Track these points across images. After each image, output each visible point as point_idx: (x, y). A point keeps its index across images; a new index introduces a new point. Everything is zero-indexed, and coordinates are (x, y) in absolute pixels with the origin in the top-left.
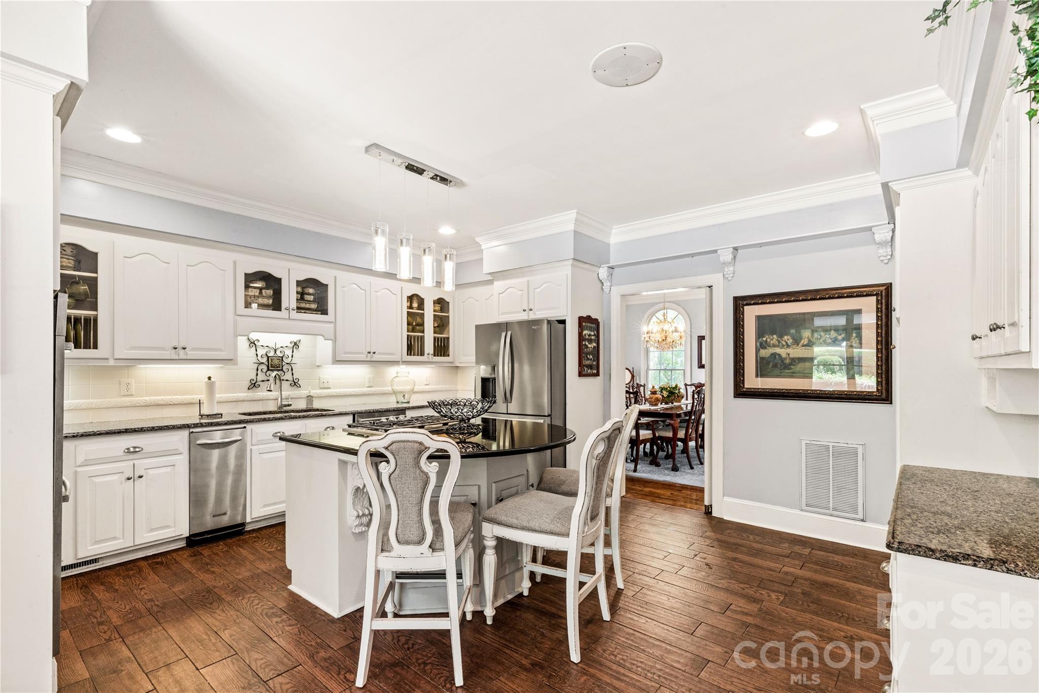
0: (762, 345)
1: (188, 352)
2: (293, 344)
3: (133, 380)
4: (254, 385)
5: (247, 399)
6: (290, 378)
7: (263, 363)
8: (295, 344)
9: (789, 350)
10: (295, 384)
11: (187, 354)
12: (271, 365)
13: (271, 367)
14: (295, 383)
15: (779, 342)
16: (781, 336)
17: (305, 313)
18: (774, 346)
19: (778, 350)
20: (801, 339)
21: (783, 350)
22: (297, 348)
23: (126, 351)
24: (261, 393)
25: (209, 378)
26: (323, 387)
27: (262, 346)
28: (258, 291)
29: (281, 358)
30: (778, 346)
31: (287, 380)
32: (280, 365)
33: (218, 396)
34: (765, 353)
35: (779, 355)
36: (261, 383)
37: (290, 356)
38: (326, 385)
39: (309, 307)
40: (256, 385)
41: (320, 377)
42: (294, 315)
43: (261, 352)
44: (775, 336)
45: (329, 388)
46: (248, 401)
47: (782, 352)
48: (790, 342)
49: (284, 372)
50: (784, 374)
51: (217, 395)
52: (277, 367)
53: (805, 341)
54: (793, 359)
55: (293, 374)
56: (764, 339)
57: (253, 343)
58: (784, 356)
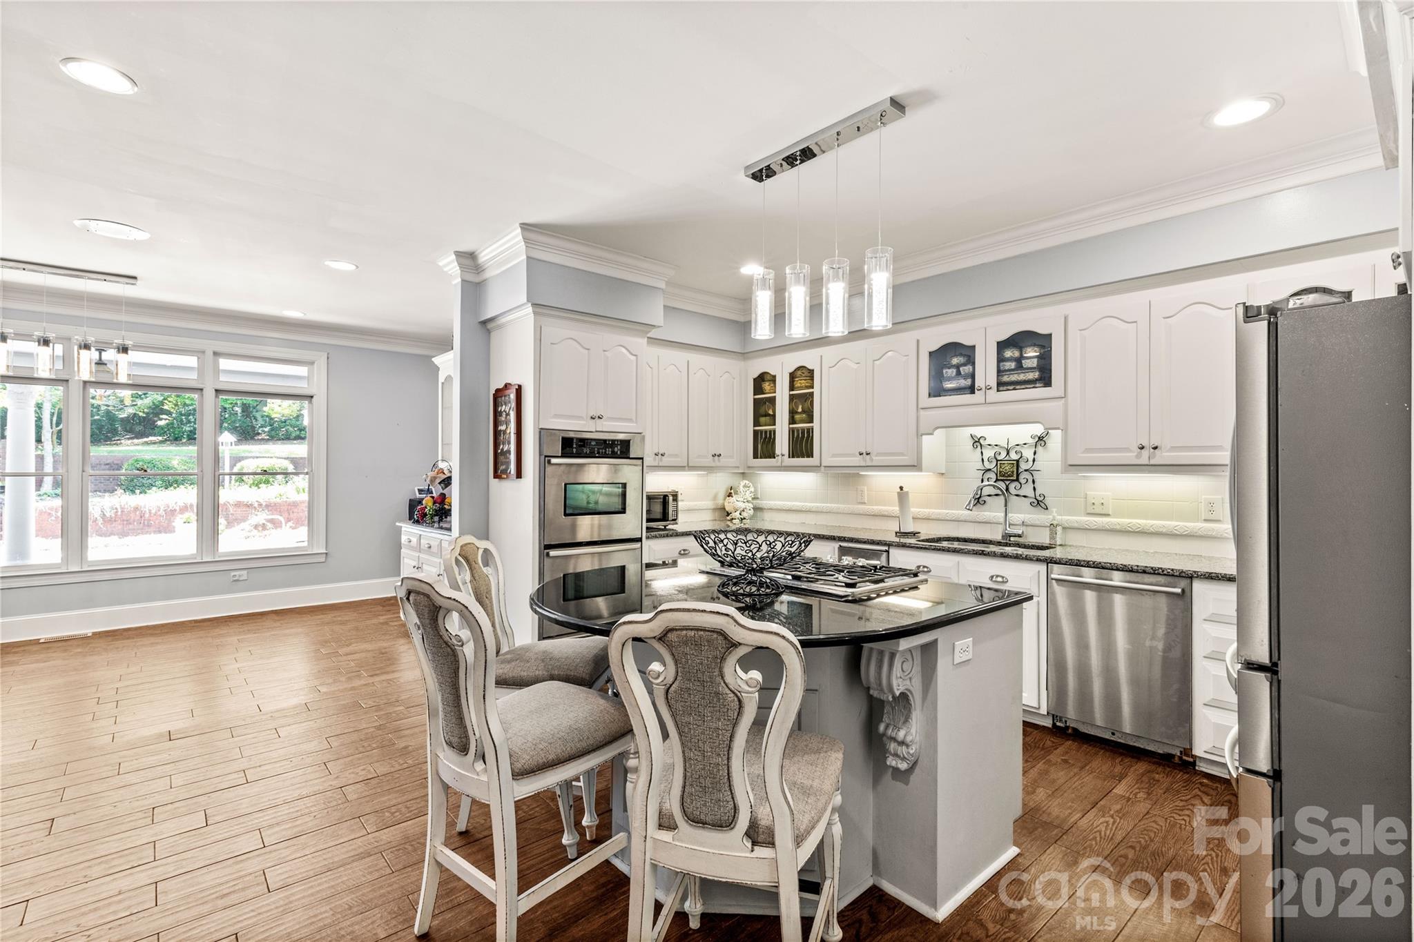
1: (874, 458)
2: (1037, 439)
3: (866, 488)
4: (979, 500)
5: (971, 519)
6: (1030, 493)
7: (990, 470)
8: (1041, 438)
10: (1039, 503)
11: (872, 460)
12: (1000, 472)
13: (1000, 476)
14: (1038, 501)
17: (1014, 389)
22: (1043, 445)
23: (830, 459)
24: (988, 513)
25: (901, 488)
26: (1092, 511)
27: (989, 445)
28: (955, 370)
29: (1015, 462)
31: (1025, 496)
32: (1013, 472)
33: (914, 510)
36: (987, 499)
37: (1031, 460)
38: (1098, 510)
39: (1024, 378)
40: (980, 500)
41: (1086, 494)
42: (993, 395)
43: (988, 453)
45: (1108, 515)
46: (971, 522)
49: (1020, 484)
51: (912, 509)
52: (1009, 476)
55: (1034, 489)
57: (977, 442)
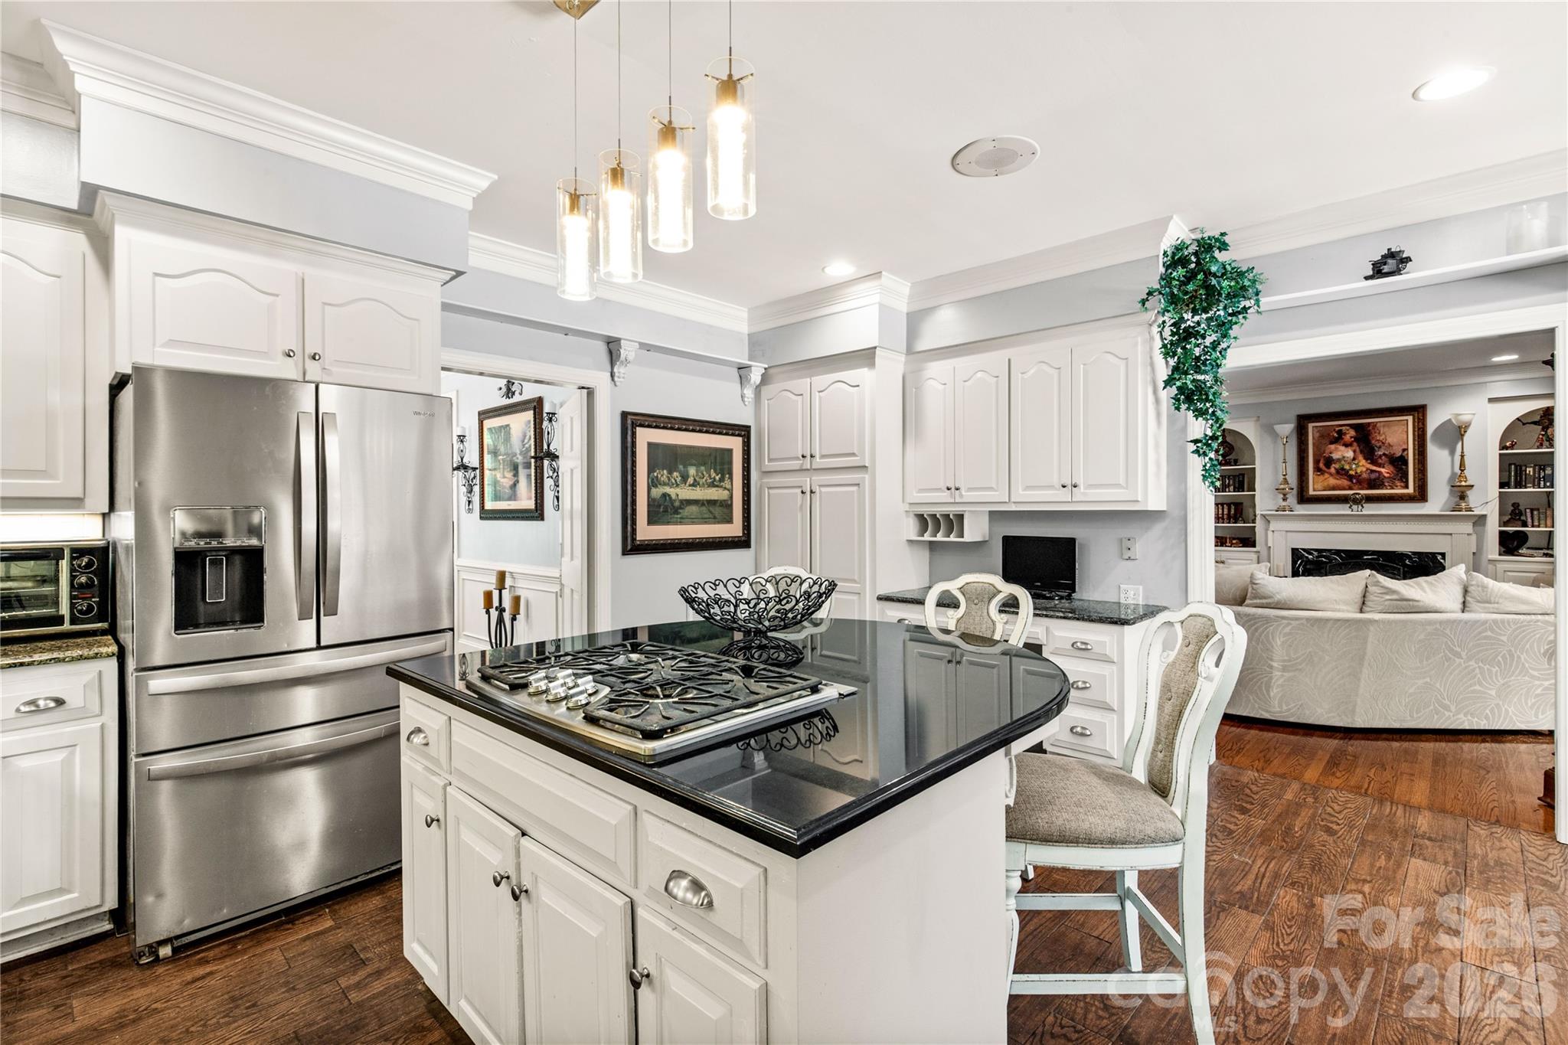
0: (653, 483)
9: (678, 490)
15: (669, 480)
16: (670, 472)
18: (665, 484)
19: (667, 490)
20: (688, 477)
21: (672, 490)
30: (668, 484)
34: (656, 492)
35: (669, 495)
44: (665, 471)
47: (672, 492)
48: (679, 479)
50: (675, 520)
53: (691, 480)
54: (681, 501)
56: (655, 474)
58: (674, 497)
